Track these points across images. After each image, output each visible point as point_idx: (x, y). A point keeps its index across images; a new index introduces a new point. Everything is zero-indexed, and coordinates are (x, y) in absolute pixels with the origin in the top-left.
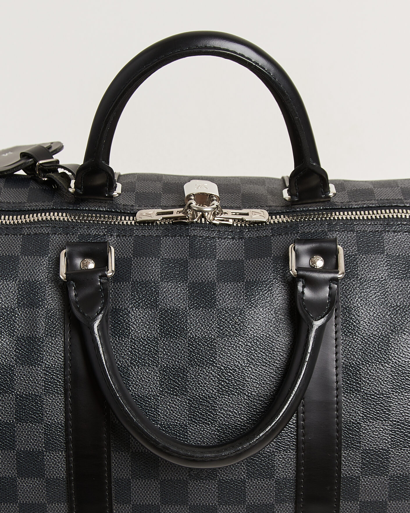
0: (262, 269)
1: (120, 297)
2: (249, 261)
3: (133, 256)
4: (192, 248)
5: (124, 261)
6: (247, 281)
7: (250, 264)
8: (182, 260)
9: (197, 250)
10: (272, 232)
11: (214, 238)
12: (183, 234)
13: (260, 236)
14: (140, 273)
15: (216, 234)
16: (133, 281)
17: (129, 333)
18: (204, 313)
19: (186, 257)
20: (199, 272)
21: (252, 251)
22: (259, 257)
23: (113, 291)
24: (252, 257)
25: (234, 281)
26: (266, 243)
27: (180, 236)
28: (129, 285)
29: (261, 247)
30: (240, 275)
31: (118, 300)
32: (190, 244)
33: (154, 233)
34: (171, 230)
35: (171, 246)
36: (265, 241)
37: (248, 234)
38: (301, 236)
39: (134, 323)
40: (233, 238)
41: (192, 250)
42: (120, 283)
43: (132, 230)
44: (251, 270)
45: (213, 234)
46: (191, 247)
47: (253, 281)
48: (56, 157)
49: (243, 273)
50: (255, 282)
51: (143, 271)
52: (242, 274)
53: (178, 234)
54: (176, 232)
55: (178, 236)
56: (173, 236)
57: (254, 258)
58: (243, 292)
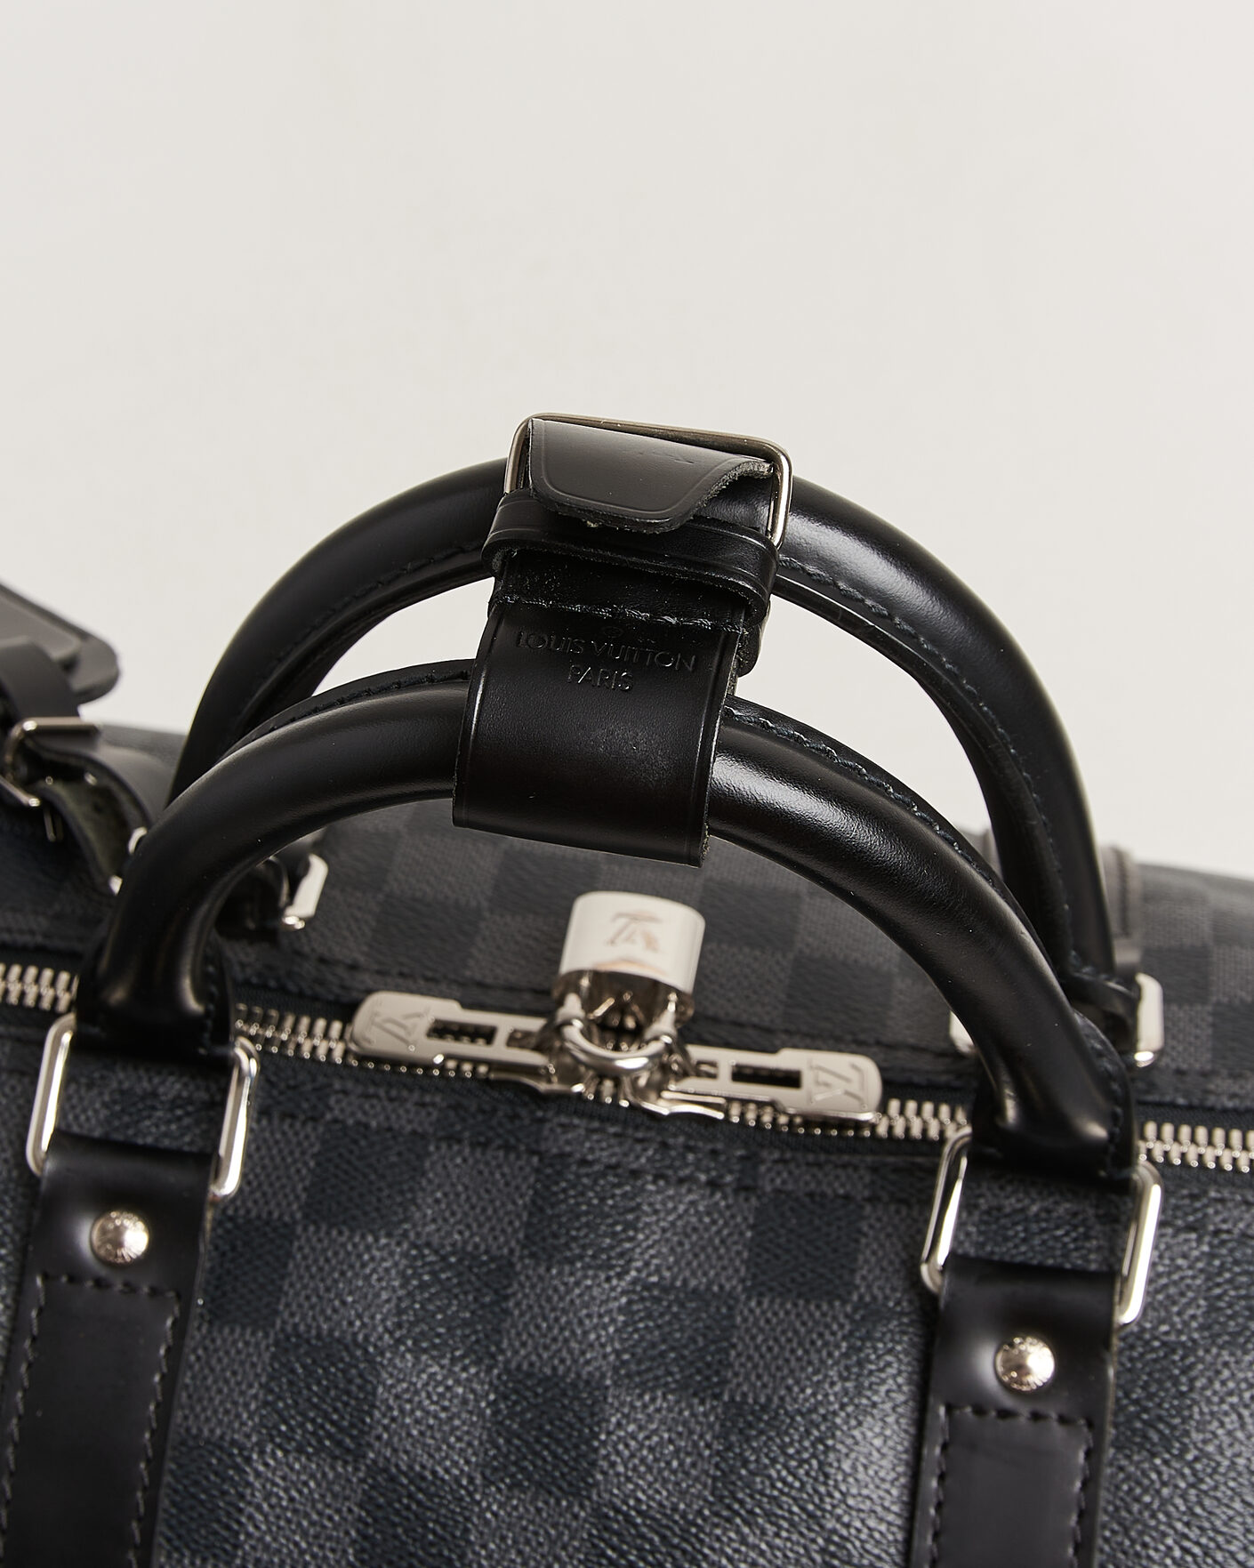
0: (800, 1352)
1: (220, 1391)
2: (759, 1303)
3: (306, 1216)
4: (541, 1210)
5: (265, 1234)
6: (732, 1399)
7: (756, 1321)
8: (492, 1259)
9: (560, 1225)
10: (873, 1182)
11: (635, 1174)
12: (518, 1140)
13: (823, 1195)
14: (314, 1299)
15: (649, 1160)
16: (283, 1330)
17: (236, 1546)
18: (539, 1511)
19: (512, 1251)
20: (550, 1328)
21: (777, 1257)
22: (799, 1295)
23: (198, 1358)
24: (771, 1289)
25: (683, 1386)
26: (839, 1228)
27: (508, 1148)
28: (263, 1346)
29: (818, 1248)
30: (709, 1365)
31: (211, 1400)
32: (536, 1192)
33: (408, 1116)
34: (474, 1116)
35: (460, 1188)
36: (839, 1219)
37: (779, 1173)
38: (986, 1223)
39: (259, 1508)
40: (714, 1185)
41: (540, 1221)
42: (232, 1331)
43: (322, 1092)
44: (757, 1348)
45: (638, 1157)
46: (536, 1208)
47: (756, 1402)
48: (90, 713)
49: (723, 1356)
50: (764, 1408)
51: (328, 1290)
52: (720, 1362)
53: (499, 1136)
54: (491, 1128)
55: (499, 1148)
56: (479, 1144)
57: (780, 1294)
58: (708, 1446)
